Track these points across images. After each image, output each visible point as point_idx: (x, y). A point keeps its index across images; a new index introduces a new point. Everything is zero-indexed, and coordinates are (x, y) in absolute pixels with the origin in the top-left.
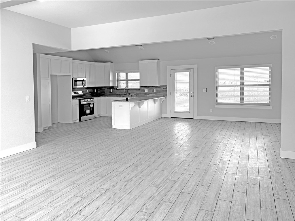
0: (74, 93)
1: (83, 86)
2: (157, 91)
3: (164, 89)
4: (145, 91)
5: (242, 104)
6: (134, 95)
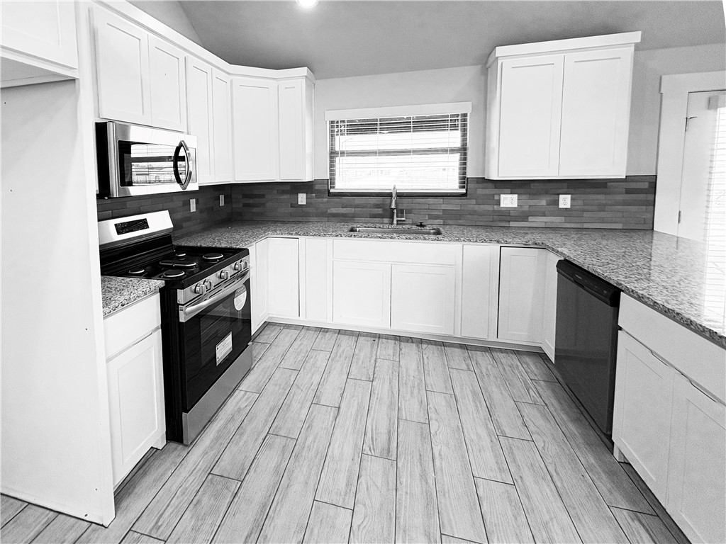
0: (121, 229)
1: (179, 181)
2: (580, 202)
3: (628, 191)
4: (498, 202)
6: (429, 218)
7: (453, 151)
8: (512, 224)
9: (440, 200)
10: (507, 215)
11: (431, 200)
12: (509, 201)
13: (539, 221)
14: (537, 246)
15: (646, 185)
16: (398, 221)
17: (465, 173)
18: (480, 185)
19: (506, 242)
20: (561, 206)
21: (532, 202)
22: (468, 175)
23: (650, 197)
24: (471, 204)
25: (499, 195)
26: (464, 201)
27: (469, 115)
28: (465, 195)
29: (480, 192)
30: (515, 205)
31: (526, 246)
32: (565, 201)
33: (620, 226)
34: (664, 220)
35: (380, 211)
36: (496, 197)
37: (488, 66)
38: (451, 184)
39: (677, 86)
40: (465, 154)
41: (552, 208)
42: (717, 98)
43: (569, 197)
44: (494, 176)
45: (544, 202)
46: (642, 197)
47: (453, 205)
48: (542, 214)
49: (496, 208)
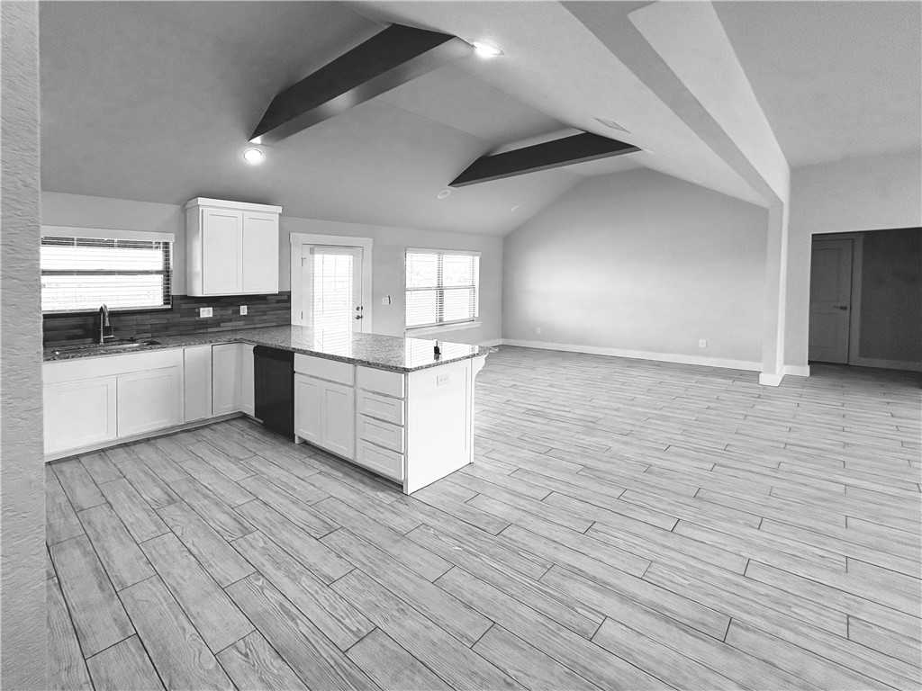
2: (253, 311)
3: (278, 302)
4: (199, 314)
5: (441, 323)
6: (138, 333)
7: (158, 272)
8: (209, 330)
9: (148, 316)
10: (205, 324)
11: (138, 317)
12: (206, 313)
13: (229, 326)
14: (237, 341)
15: (286, 298)
16: (104, 339)
17: (168, 292)
18: (184, 301)
19: (217, 341)
20: (241, 313)
21: (222, 312)
22: (173, 293)
23: (288, 305)
24: (175, 318)
25: (199, 308)
26: (169, 316)
27: (171, 244)
28: (170, 310)
29: (183, 306)
30: (211, 315)
31: (230, 342)
32: (244, 310)
33: (275, 324)
34: (295, 319)
35: (80, 332)
36: (197, 310)
37: (187, 207)
38: (156, 301)
39: (298, 238)
40: (168, 276)
41: (235, 316)
42: (316, 249)
43: (246, 307)
44: (198, 293)
45: (230, 312)
46: (284, 305)
47: (161, 320)
48: (230, 320)
49: (197, 318)
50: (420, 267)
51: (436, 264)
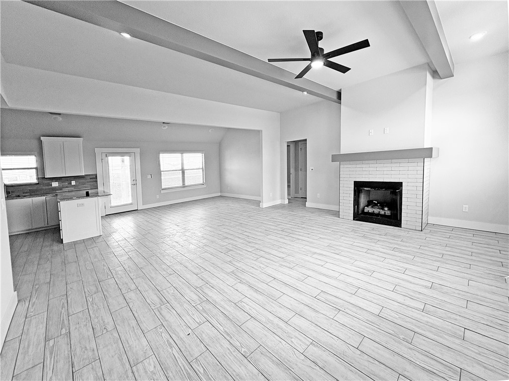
2: (78, 183)
3: (91, 178)
4: (51, 185)
5: (184, 186)
6: (23, 193)
8: (57, 191)
9: (28, 187)
10: (55, 189)
11: (23, 187)
12: (55, 184)
13: (67, 189)
17: (38, 176)
18: (44, 180)
20: (72, 184)
21: (63, 184)
22: (40, 176)
23: (96, 180)
24: (41, 187)
26: (38, 186)
28: (38, 184)
29: (44, 182)
30: (57, 185)
32: (73, 183)
33: (90, 188)
36: (50, 183)
38: (33, 180)
41: (70, 185)
42: (109, 154)
43: (74, 181)
45: (67, 184)
46: (94, 180)
47: (35, 188)
48: (67, 187)
49: (51, 187)
50: (169, 161)
51: (180, 158)
